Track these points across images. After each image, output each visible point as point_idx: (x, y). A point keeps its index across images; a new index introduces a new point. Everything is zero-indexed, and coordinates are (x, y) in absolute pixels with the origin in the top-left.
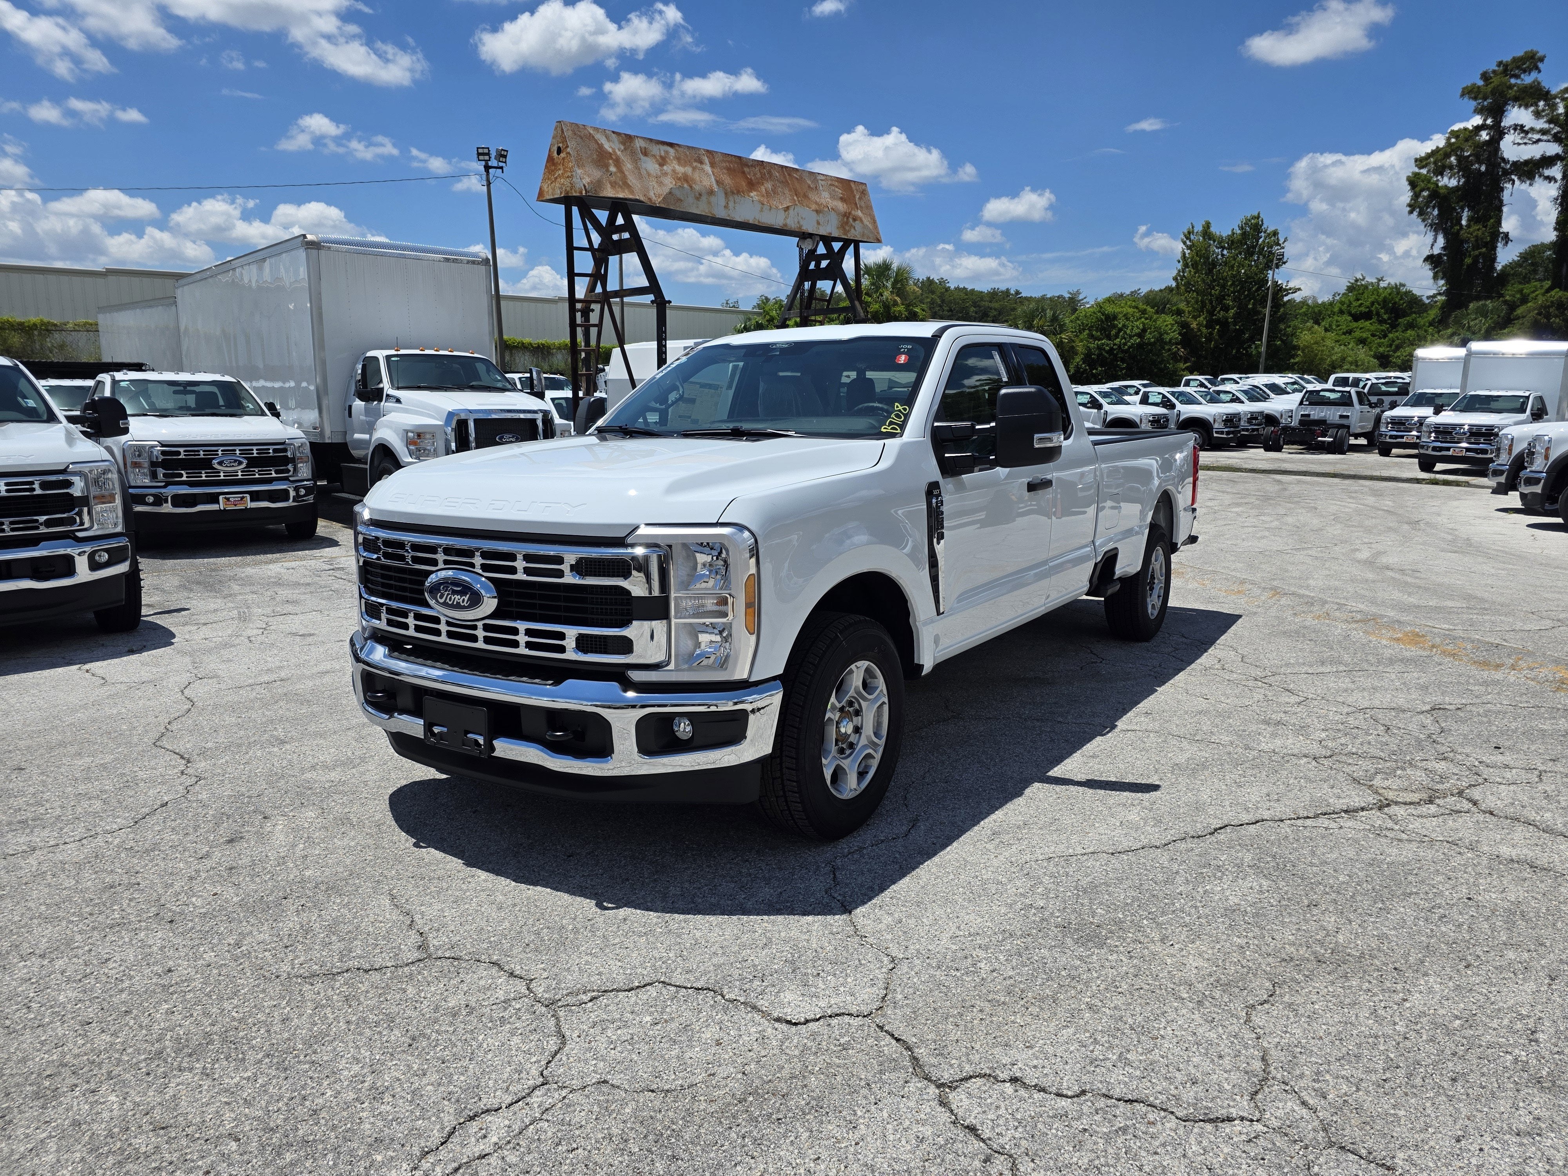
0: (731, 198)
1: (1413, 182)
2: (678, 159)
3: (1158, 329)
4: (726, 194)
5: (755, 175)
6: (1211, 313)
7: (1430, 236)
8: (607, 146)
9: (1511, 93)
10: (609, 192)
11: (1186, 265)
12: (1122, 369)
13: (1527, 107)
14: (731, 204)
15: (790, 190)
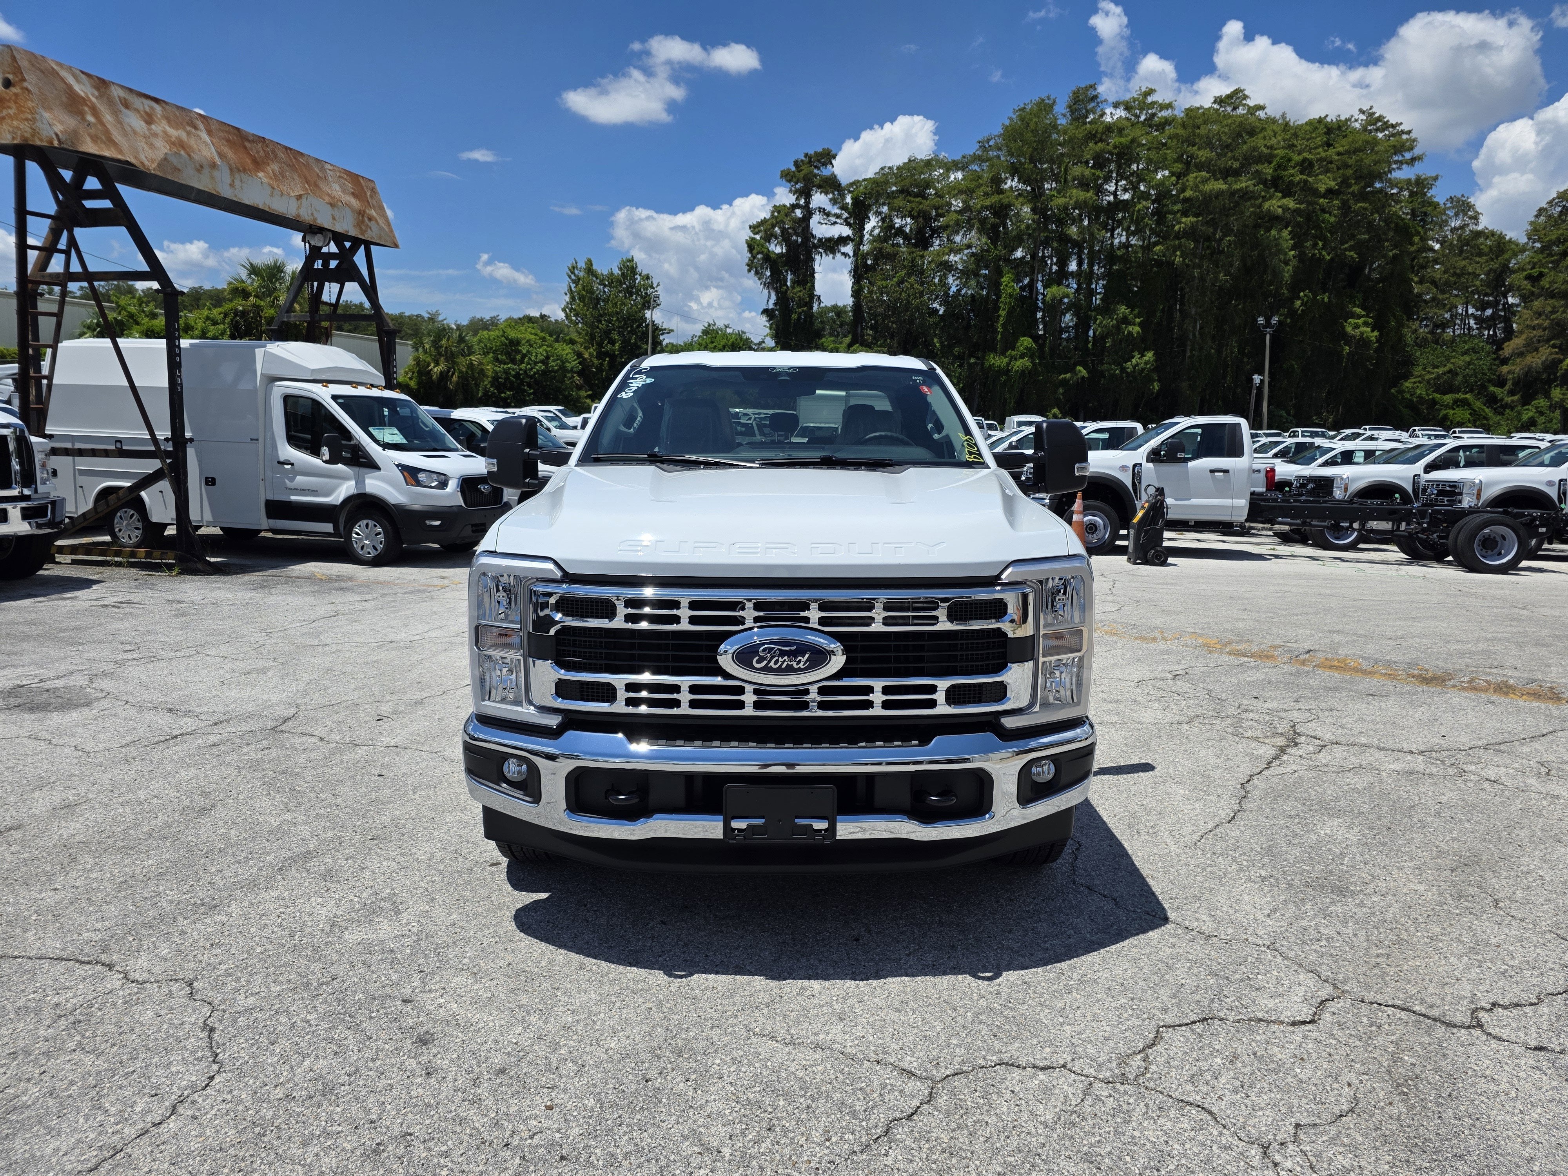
0: (237, 176)
1: (751, 245)
2: (168, 119)
3: (559, 357)
4: (231, 170)
5: (258, 152)
6: (600, 345)
7: (766, 291)
8: (77, 87)
9: (817, 181)
10: (90, 147)
11: (573, 298)
12: (530, 394)
13: (826, 193)
14: (237, 183)
15: (299, 176)
